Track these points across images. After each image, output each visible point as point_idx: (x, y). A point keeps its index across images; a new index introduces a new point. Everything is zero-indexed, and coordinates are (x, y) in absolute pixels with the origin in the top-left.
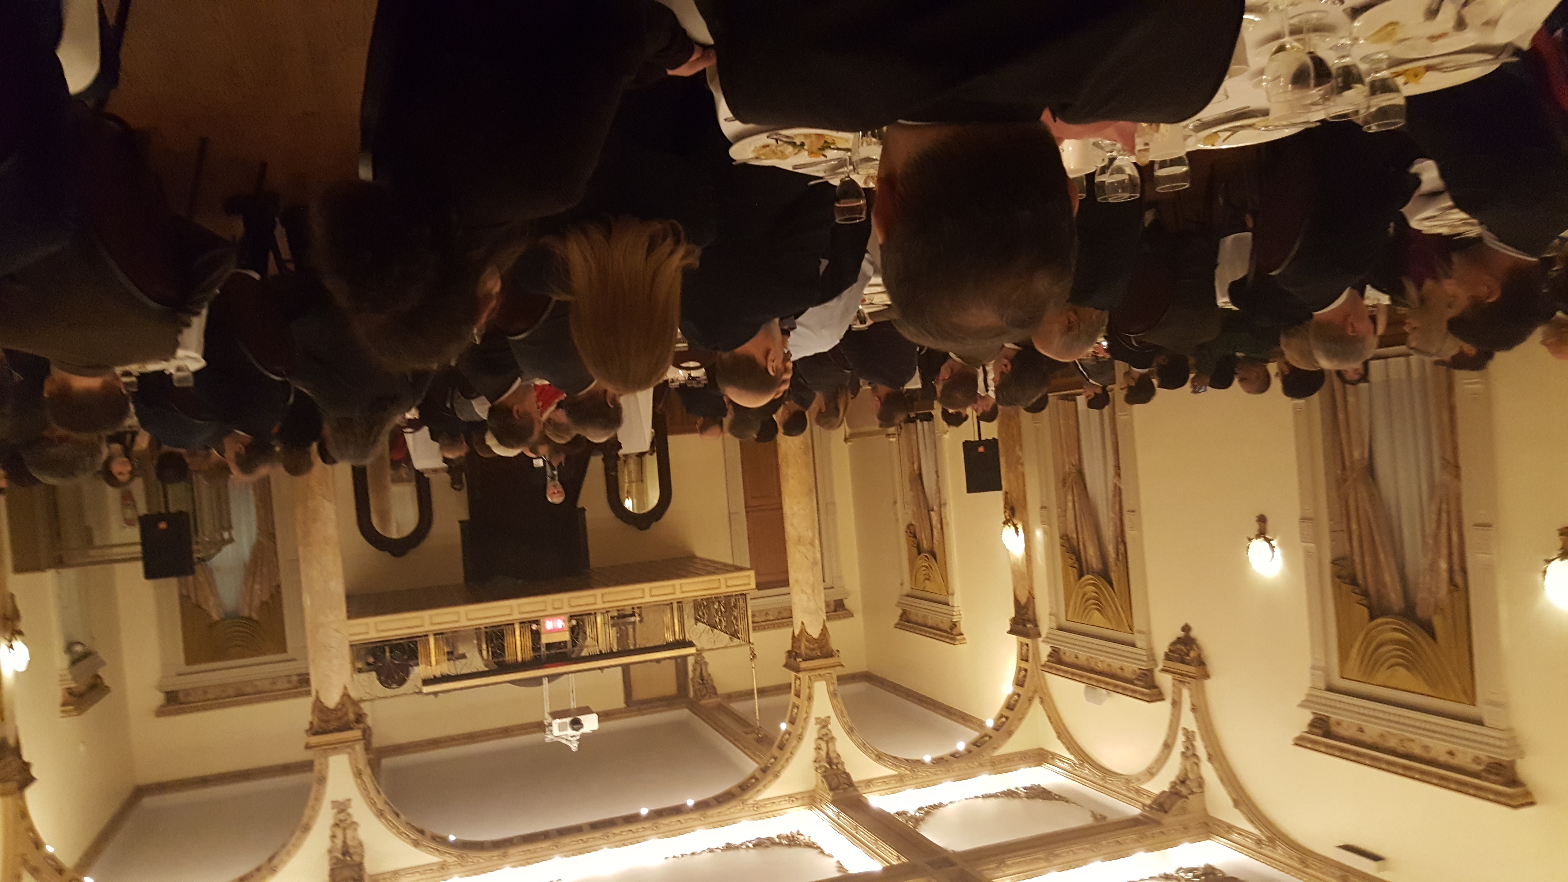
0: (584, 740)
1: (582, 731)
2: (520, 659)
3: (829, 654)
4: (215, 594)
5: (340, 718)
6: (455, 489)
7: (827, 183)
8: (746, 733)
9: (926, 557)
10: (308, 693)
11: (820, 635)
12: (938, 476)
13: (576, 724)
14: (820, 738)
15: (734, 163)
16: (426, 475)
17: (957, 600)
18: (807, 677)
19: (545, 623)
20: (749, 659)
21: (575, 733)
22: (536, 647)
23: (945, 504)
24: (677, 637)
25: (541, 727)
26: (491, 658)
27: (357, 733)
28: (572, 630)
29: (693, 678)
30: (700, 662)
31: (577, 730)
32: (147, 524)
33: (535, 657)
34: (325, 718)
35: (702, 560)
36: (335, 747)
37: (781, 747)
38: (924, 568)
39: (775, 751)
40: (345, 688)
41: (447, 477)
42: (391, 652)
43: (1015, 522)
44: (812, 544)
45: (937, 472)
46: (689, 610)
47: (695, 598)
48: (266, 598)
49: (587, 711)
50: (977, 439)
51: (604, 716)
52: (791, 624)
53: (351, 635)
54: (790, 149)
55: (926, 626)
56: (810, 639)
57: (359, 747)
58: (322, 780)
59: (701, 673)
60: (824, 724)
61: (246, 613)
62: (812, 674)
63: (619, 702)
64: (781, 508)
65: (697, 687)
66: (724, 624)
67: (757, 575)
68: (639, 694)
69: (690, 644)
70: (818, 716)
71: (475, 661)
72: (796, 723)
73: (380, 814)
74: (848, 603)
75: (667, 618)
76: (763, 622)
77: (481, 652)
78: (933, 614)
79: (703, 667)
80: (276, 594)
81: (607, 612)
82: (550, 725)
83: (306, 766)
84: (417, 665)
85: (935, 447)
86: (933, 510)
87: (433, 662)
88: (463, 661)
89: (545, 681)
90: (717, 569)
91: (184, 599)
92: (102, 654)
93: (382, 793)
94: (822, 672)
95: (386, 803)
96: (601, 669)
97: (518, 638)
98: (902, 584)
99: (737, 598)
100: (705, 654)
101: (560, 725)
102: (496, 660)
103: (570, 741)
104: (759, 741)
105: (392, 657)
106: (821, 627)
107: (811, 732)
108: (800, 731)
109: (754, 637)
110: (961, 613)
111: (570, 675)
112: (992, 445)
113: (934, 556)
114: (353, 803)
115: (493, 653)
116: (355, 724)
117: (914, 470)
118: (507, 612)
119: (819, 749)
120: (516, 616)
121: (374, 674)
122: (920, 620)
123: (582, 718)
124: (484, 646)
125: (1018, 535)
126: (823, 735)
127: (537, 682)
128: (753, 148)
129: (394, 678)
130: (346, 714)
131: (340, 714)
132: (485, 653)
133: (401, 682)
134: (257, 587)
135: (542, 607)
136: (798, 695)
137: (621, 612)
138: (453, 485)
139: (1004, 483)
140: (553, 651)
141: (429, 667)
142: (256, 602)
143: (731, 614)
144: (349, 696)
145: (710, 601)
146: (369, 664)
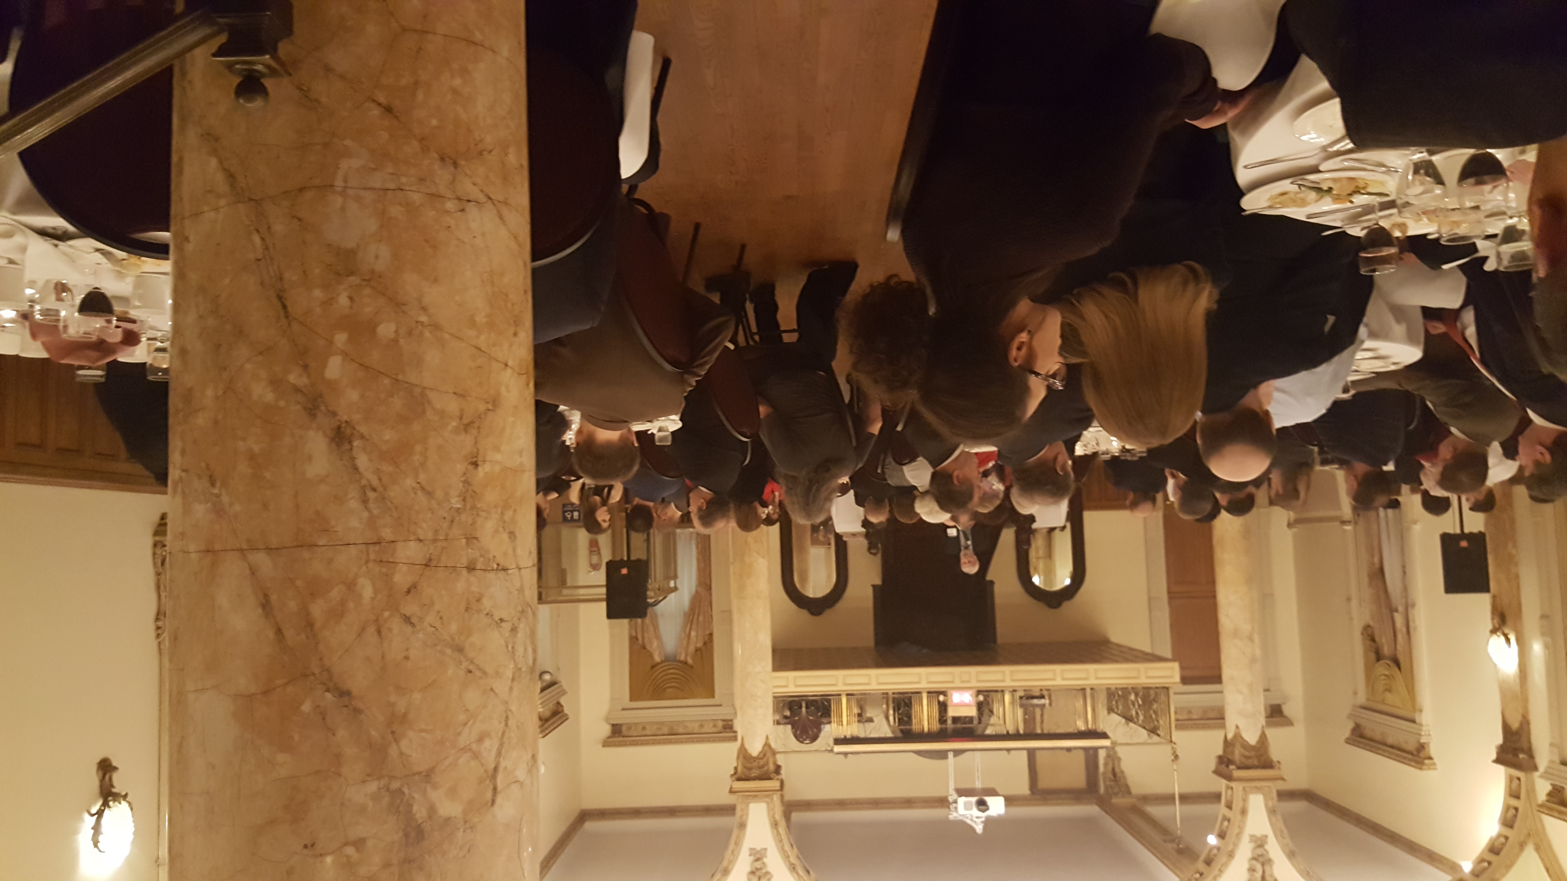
0: (989, 823)
1: (987, 813)
2: (926, 730)
3: (1268, 765)
4: (658, 637)
5: (762, 767)
6: (871, 553)
7: (1344, 232)
8: (1165, 841)
9: (1388, 664)
10: (735, 739)
11: (1258, 742)
12: (1404, 573)
13: (982, 805)
14: (1254, 859)
15: (1243, 214)
16: (844, 539)
17: (1427, 718)
18: (1241, 788)
19: (952, 695)
20: (1170, 760)
21: (980, 814)
22: (942, 720)
23: (1413, 605)
24: (1090, 726)
25: (943, 802)
26: (897, 724)
27: (774, 784)
28: (980, 706)
29: (1104, 773)
30: (1112, 756)
31: (983, 811)
32: (612, 568)
33: (941, 729)
34: (749, 765)
35: (1118, 645)
36: (755, 795)
37: (1208, 862)
38: (1383, 677)
39: (1201, 866)
40: (767, 738)
41: (865, 542)
42: (807, 707)
43: (1506, 631)
44: (1251, 639)
45: (1404, 567)
46: (1102, 698)
47: (1108, 686)
48: (700, 645)
49: (993, 793)
50: (1458, 531)
51: (1010, 801)
52: (1223, 726)
53: (775, 687)
54: (1313, 195)
55: (1385, 744)
56: (1245, 745)
57: (776, 798)
58: (742, 826)
59: (1113, 769)
60: (1260, 843)
61: (682, 658)
62: (1246, 784)
63: (1024, 788)
64: (1214, 597)
65: (1108, 783)
66: (1141, 718)
67: (1182, 668)
68: (1044, 783)
69: (1104, 736)
70: (1252, 833)
71: (882, 726)
72: (1227, 837)
73: (793, 868)
74: (1286, 709)
75: (1079, 704)
76: (1185, 720)
77: (887, 718)
78: (1395, 731)
79: (1116, 762)
80: (709, 641)
81: (1015, 691)
82: (956, 802)
83: (729, 810)
84: (830, 723)
85: (1402, 538)
86: (1397, 611)
87: (845, 722)
88: (871, 724)
89: (951, 755)
90: (1137, 657)
91: (633, 639)
92: (564, 683)
93: (794, 846)
94: (1258, 784)
95: (798, 857)
96: (1008, 750)
97: (925, 708)
98: (1355, 693)
99: (1158, 691)
100: (1118, 749)
101: (966, 804)
102: (902, 727)
103: (975, 822)
104: (1180, 852)
105: (807, 712)
106: (1259, 733)
107: (1245, 851)
108: (1230, 848)
109: (1177, 735)
110: (1431, 733)
111: (976, 752)
112: (1478, 539)
113: (1398, 665)
114: (769, 853)
115: (899, 719)
116: (774, 774)
117: (1373, 564)
118: (916, 679)
119: (1254, 870)
120: (924, 685)
121: (789, 727)
122: (1378, 737)
123: (989, 800)
124: (891, 712)
125: (1510, 647)
126: (1259, 856)
127: (942, 755)
128: (1268, 196)
129: (808, 733)
130: (767, 763)
131: (762, 762)
132: (891, 718)
133: (814, 738)
134: (693, 634)
135: (949, 678)
136: (1229, 806)
137: (1027, 693)
138: (869, 549)
139: (1492, 585)
140: (959, 726)
141: (841, 727)
142: (692, 649)
143: (1150, 707)
144: (770, 746)
145: (1125, 691)
146: (786, 717)
